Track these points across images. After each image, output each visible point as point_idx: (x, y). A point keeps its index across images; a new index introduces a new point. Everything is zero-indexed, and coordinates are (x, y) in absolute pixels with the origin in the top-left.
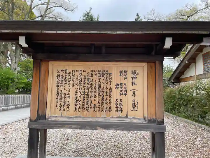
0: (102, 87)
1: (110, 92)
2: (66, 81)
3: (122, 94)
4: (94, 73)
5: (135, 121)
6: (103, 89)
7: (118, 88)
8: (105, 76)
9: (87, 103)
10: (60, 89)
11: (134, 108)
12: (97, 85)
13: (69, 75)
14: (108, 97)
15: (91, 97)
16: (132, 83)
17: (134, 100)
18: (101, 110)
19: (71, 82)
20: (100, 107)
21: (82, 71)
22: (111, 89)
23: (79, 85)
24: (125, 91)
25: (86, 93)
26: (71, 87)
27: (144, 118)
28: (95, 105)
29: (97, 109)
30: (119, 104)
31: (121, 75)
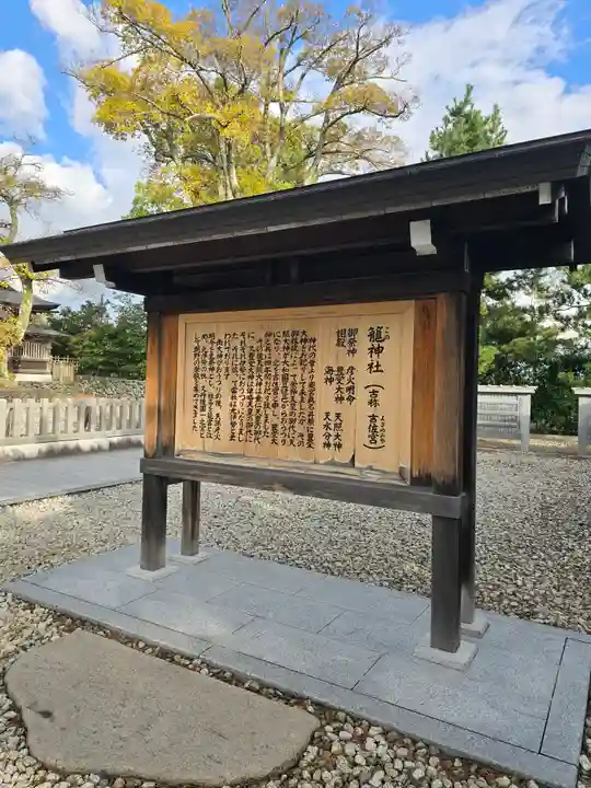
0: (291, 379)
1: (311, 393)
2: (211, 362)
3: (342, 399)
4: (272, 340)
5: (373, 477)
6: (294, 384)
7: (331, 380)
8: (300, 347)
9: (258, 418)
10: (202, 382)
11: (373, 441)
12: (280, 373)
13: (219, 348)
14: (305, 405)
15: (267, 405)
16: (371, 366)
17: (373, 418)
18: (288, 440)
19: (223, 366)
20: (287, 432)
21: (246, 336)
22: (312, 385)
23: (239, 373)
24: (351, 389)
25: (255, 396)
26: (223, 377)
27: (401, 473)
28: (274, 427)
29: (280, 438)
30: (332, 426)
31: (340, 343)
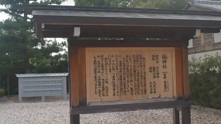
0: (137, 71)
1: (145, 76)
2: (102, 67)
3: (155, 77)
5: (167, 100)
6: (138, 73)
8: (139, 60)
9: (125, 87)
10: (98, 74)
11: (166, 89)
12: (133, 69)
13: (106, 61)
14: (143, 80)
15: (128, 82)
16: (163, 66)
17: (165, 82)
18: (137, 93)
19: (108, 68)
20: (137, 90)
21: (118, 57)
22: (145, 73)
23: (116, 70)
24: (158, 74)
25: (123, 78)
26: (108, 72)
27: (174, 97)
28: (132, 88)
29: (134, 92)
30: (152, 86)
31: (153, 59)
